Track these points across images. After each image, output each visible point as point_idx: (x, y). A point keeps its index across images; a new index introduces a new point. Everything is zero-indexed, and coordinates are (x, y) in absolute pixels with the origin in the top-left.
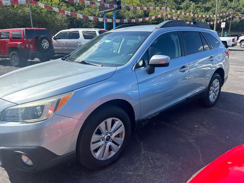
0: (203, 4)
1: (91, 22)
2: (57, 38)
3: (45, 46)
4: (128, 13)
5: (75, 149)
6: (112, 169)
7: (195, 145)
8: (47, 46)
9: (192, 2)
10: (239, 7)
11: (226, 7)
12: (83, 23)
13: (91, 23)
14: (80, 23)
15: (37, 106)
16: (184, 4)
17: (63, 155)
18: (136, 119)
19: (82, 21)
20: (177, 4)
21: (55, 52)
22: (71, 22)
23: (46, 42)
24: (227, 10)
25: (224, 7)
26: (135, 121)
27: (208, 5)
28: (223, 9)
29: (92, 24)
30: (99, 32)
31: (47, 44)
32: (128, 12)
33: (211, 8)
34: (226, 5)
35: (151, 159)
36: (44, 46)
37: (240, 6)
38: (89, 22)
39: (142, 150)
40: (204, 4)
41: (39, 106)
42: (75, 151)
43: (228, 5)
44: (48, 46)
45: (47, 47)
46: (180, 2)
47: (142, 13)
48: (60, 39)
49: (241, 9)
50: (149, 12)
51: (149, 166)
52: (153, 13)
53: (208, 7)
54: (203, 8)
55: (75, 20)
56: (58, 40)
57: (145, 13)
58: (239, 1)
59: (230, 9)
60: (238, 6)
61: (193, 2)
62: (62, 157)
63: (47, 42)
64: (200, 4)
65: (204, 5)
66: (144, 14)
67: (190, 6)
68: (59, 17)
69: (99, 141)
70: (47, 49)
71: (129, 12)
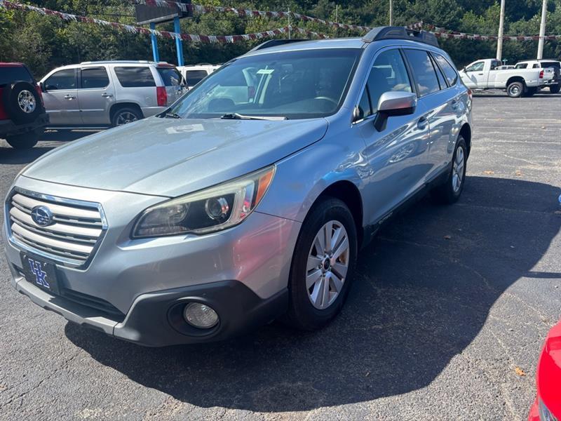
0: (356, 7)
1: (107, 49)
2: (47, 86)
3: (25, 107)
4: (196, 26)
5: (286, 285)
6: (339, 327)
7: (466, 266)
8: (31, 106)
9: (333, 3)
10: (429, 14)
11: (404, 15)
12: (87, 52)
13: (108, 52)
14: (80, 52)
15: (219, 197)
16: (319, 7)
17: (269, 298)
18: (364, 224)
19: (84, 48)
20: (303, 8)
21: (52, 121)
22: (54, 52)
23: (28, 95)
24: (407, 20)
25: (401, 14)
26: (363, 228)
27: (366, 9)
28: (398, 18)
29: (111, 53)
30: (157, 68)
31: (31, 100)
32: (196, 24)
33: (374, 16)
34: (403, 9)
35: (402, 299)
36: (23, 107)
37: (430, 12)
38: (102, 51)
39: (375, 288)
40: (358, 7)
41: (222, 197)
42: (287, 289)
43: (406, 9)
44: (34, 107)
45: (30, 108)
46: (308, 4)
47: (229, 26)
48: (56, 89)
49: (433, 17)
50: (244, 24)
51: (406, 310)
52: (254, 26)
53: (368, 15)
54: (358, 16)
55: (66, 44)
56: (50, 92)
57: (235, 28)
58: (427, 1)
59: (412, 19)
60: (426, 11)
61: (336, 4)
62: (269, 301)
63: (30, 97)
64: (350, 8)
65: (359, 10)
66: (233, 29)
67: (330, 12)
68: (21, 38)
69: (313, 269)
70: (31, 113)
71: (199, 25)
